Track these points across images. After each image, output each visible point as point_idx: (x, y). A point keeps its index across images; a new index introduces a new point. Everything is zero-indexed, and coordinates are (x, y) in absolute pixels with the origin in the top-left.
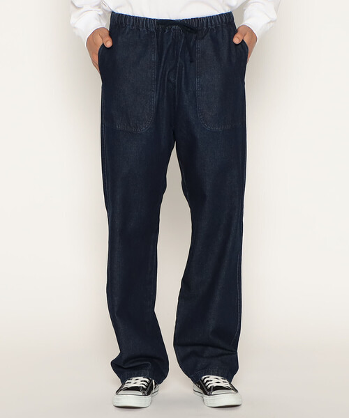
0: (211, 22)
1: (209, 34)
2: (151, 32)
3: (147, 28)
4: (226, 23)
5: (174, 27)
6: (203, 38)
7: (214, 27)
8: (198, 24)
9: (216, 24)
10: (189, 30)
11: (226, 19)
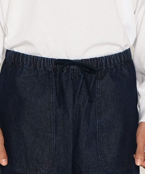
0: (110, 61)
1: (108, 74)
2: (48, 72)
3: (44, 67)
4: (124, 62)
5: (72, 67)
6: (102, 78)
7: (113, 67)
8: (97, 64)
9: (115, 63)
10: (88, 70)
11: (124, 57)
